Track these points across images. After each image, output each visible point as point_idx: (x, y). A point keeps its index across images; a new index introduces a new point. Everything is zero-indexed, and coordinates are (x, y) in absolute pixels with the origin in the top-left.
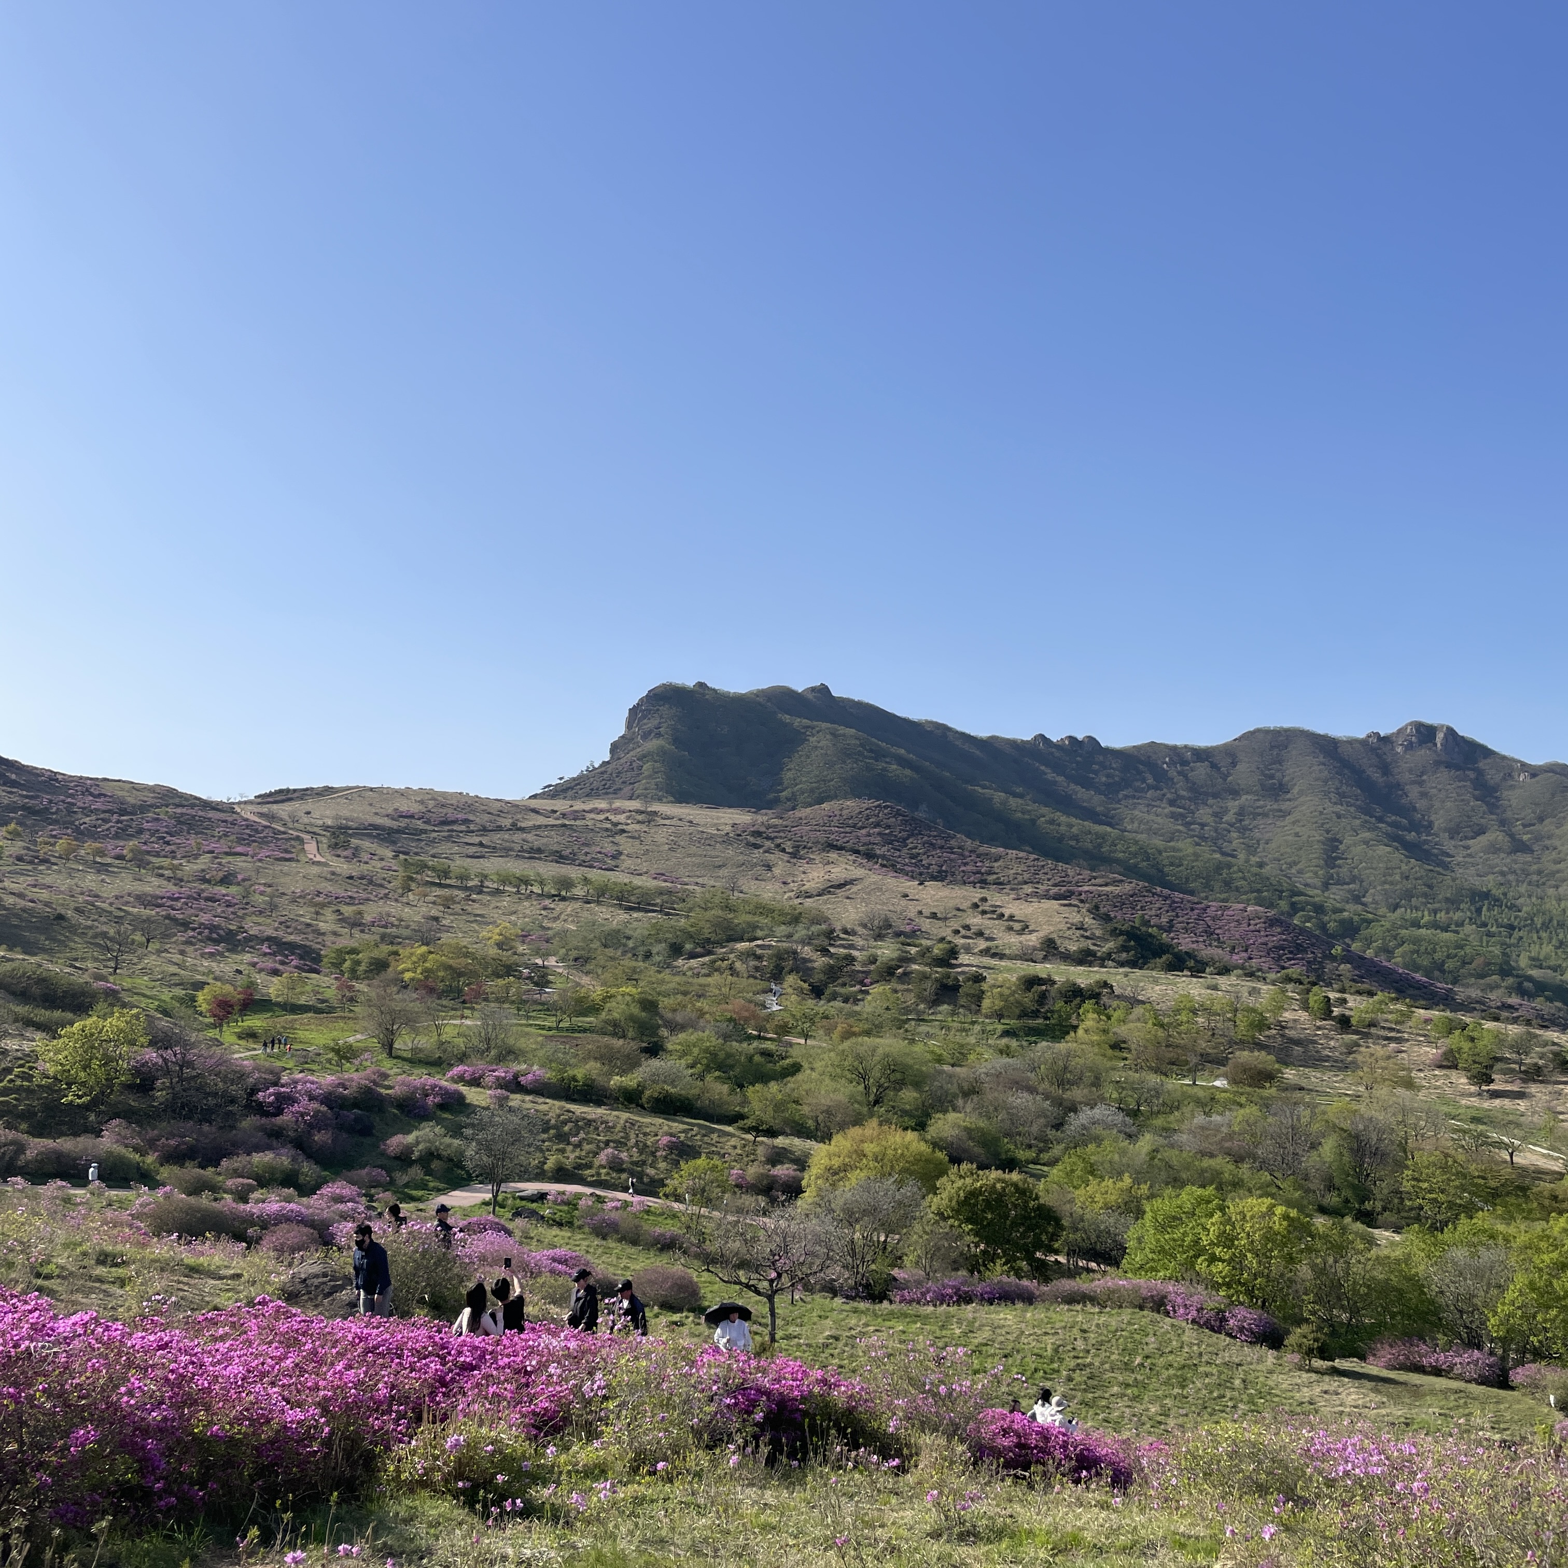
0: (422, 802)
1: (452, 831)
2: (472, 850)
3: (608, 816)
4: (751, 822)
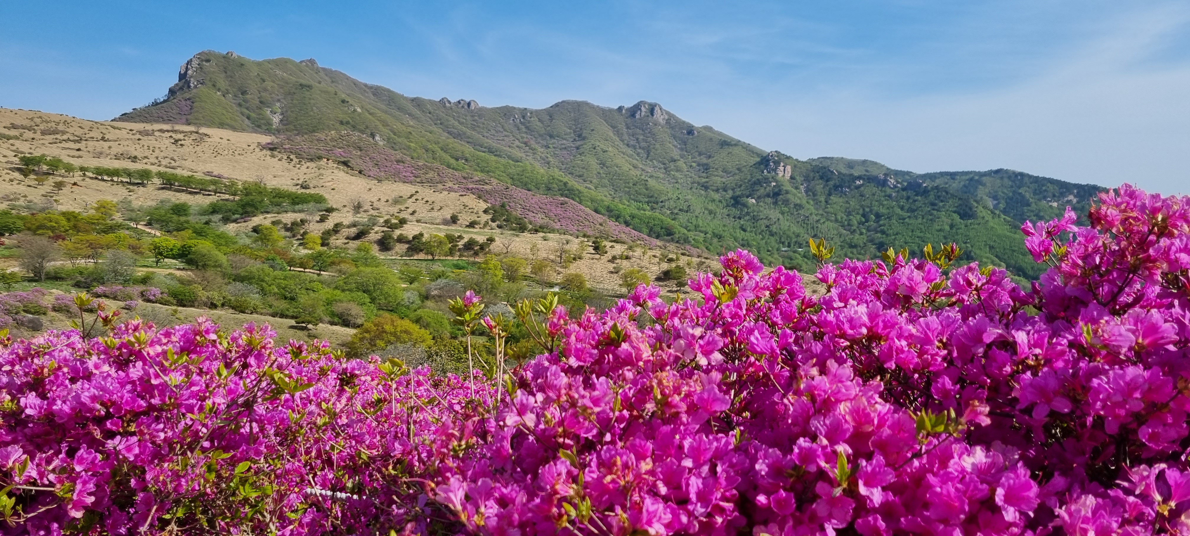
0: (32, 119)
2: (74, 153)
3: (170, 134)
4: (269, 141)
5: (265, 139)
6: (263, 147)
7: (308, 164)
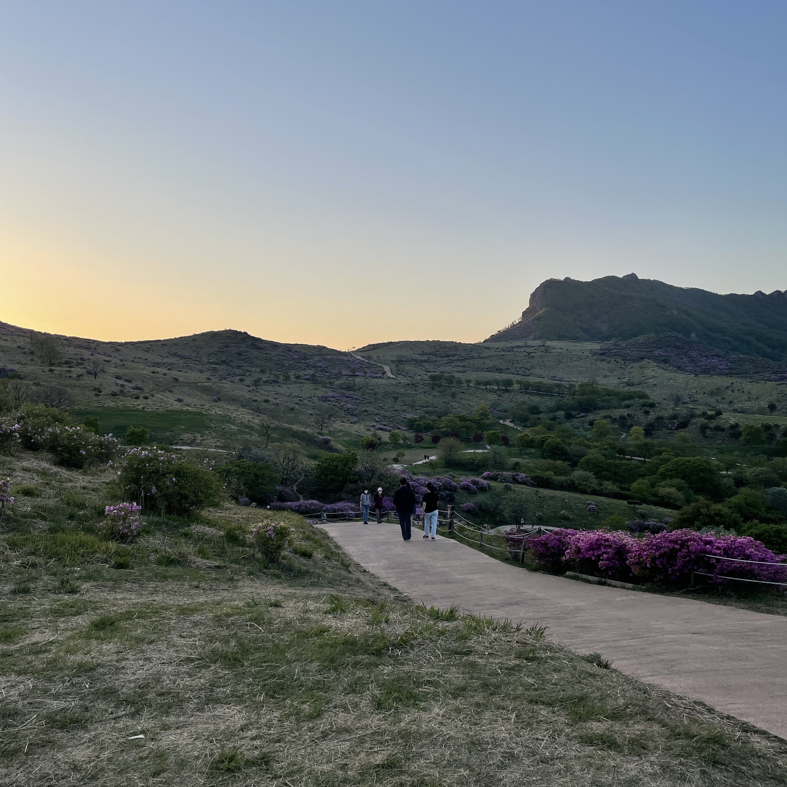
0: (434, 347)
1: (450, 360)
2: (461, 369)
3: (525, 349)
4: (599, 348)
5: (596, 346)
6: (594, 353)
7: (632, 365)
